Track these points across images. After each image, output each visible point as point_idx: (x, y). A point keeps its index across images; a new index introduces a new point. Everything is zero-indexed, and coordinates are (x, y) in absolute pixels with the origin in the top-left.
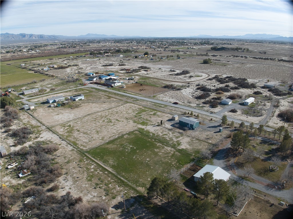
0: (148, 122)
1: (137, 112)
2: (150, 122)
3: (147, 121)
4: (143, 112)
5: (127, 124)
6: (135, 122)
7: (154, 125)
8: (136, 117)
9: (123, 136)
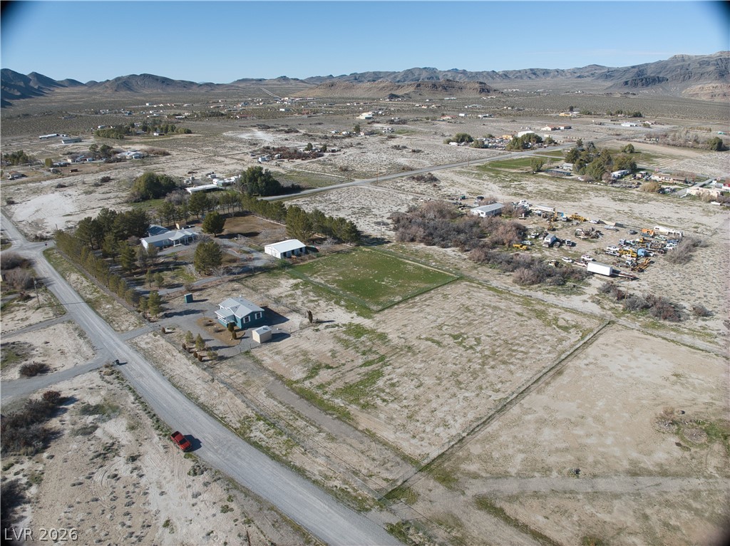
0: (344, 337)
1: (380, 383)
2: (338, 335)
3: (346, 338)
4: (357, 385)
5: (404, 330)
6: (383, 337)
7: (331, 323)
8: (382, 358)
9: (405, 300)
